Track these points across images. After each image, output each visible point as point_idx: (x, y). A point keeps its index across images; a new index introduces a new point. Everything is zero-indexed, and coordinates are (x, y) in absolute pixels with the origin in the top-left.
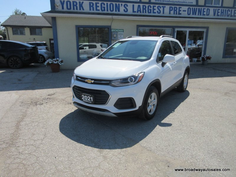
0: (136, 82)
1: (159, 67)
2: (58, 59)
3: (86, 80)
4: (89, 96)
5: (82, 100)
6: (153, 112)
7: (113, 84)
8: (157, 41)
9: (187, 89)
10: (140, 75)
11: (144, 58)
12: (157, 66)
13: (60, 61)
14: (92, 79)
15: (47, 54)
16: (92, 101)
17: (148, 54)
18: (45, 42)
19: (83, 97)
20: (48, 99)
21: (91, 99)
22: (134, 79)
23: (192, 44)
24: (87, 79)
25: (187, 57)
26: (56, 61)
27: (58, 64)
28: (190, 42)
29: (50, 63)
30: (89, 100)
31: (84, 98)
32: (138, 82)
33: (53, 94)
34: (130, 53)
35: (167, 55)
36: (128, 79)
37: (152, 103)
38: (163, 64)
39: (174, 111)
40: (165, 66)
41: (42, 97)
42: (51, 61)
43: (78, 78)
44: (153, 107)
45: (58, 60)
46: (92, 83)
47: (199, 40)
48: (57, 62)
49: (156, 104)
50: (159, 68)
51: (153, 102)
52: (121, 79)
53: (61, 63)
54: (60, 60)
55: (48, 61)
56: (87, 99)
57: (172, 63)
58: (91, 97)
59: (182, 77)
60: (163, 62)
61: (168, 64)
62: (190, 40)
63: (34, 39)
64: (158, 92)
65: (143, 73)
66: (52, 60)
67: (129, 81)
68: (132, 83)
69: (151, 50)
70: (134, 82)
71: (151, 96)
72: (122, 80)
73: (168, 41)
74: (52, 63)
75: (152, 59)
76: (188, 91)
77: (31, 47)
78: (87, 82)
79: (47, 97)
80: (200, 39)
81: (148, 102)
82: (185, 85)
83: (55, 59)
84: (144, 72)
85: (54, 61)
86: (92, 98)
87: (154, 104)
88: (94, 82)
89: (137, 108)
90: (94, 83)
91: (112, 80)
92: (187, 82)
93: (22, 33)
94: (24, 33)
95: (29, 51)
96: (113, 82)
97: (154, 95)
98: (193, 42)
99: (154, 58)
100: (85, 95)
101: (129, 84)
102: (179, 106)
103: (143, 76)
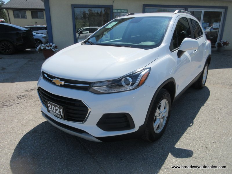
0: (135, 85)
1: (172, 58)
2: (51, 44)
3: (54, 80)
4: (57, 107)
5: (49, 111)
6: (162, 128)
7: (95, 88)
8: (170, 18)
9: (205, 85)
10: (143, 73)
11: (150, 43)
12: (170, 57)
13: (54, 47)
14: (62, 79)
15: (45, 39)
16: (62, 115)
17: (156, 37)
18: (46, 26)
19: (49, 106)
20: (23, 97)
21: (60, 112)
22: (131, 80)
23: (207, 28)
24: (55, 78)
25: (208, 42)
26: (48, 47)
27: (51, 50)
28: (205, 25)
29: (42, 48)
30: (57, 112)
31: (51, 109)
32: (138, 86)
33: (33, 90)
34: (132, 37)
35: (186, 39)
36: (121, 80)
37: (161, 115)
38: (180, 53)
39: (193, 123)
40: (182, 57)
41: (17, 94)
42: (43, 47)
43: (45, 75)
44: (162, 120)
45: (51, 46)
46: (61, 86)
47: (214, 22)
48: (50, 47)
49: (167, 116)
50: (174, 59)
51: (162, 113)
52: (109, 81)
53: (54, 49)
54: (54, 45)
55: (39, 46)
56: (55, 111)
57: (191, 51)
58: (59, 109)
59: (202, 70)
60: (181, 49)
61: (186, 54)
62: (204, 22)
63: (36, 23)
64: (171, 97)
65: (148, 70)
66: (45, 45)
67: (123, 83)
68: (129, 87)
69: (162, 31)
70: (132, 85)
71: (160, 106)
72: (111, 82)
73: (186, 18)
74: (45, 49)
75: (163, 45)
76: (207, 88)
77: (24, 30)
79: (23, 94)
80: (216, 22)
81: (156, 115)
82: (204, 80)
83: (48, 45)
84: (150, 68)
85: (47, 46)
86: (61, 110)
87: (163, 116)
88: (64, 84)
89: (136, 129)
90: (64, 86)
91: (92, 83)
92: (206, 75)
93: (24, 17)
94: (26, 17)
95: (21, 35)
96: (95, 85)
97: (164, 103)
98: (208, 25)
99: (166, 44)
100: (52, 105)
101: (123, 89)
102: (198, 114)
103: (147, 75)
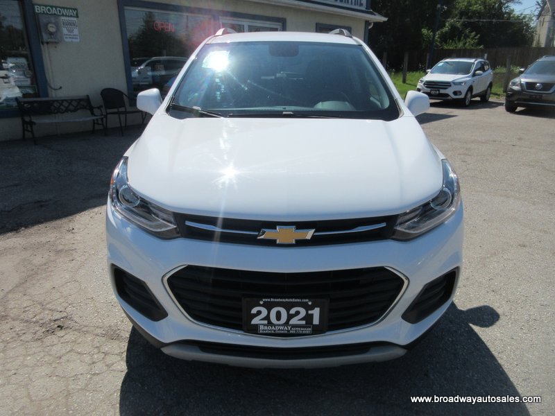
4: (301, 305)
5: (254, 330)
14: (305, 225)
19: (258, 314)
21: (308, 317)
24: (272, 225)
30: (295, 321)
31: (267, 318)
43: (188, 223)
56: (283, 321)
67: (431, 203)
78: (271, 243)
86: (316, 312)
88: (313, 236)
90: (315, 242)
91: (398, 216)
96: (400, 220)
100: (271, 306)
